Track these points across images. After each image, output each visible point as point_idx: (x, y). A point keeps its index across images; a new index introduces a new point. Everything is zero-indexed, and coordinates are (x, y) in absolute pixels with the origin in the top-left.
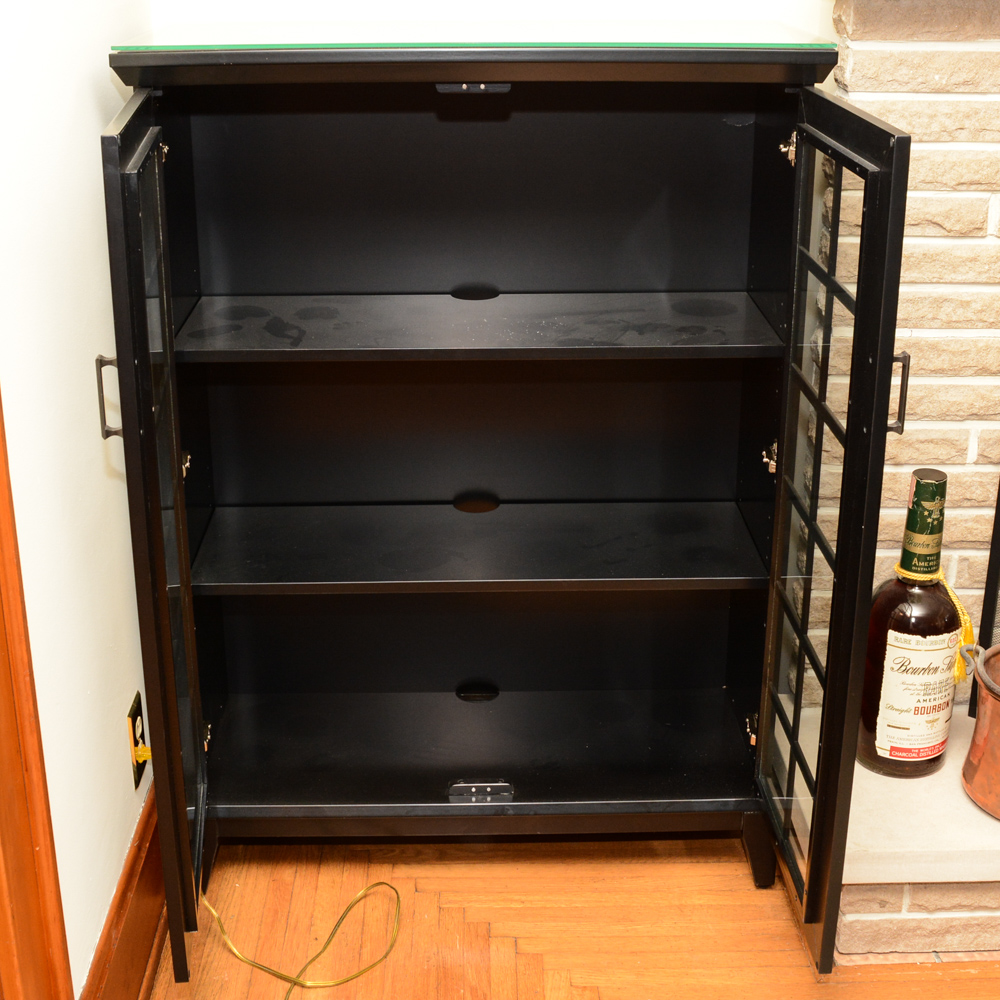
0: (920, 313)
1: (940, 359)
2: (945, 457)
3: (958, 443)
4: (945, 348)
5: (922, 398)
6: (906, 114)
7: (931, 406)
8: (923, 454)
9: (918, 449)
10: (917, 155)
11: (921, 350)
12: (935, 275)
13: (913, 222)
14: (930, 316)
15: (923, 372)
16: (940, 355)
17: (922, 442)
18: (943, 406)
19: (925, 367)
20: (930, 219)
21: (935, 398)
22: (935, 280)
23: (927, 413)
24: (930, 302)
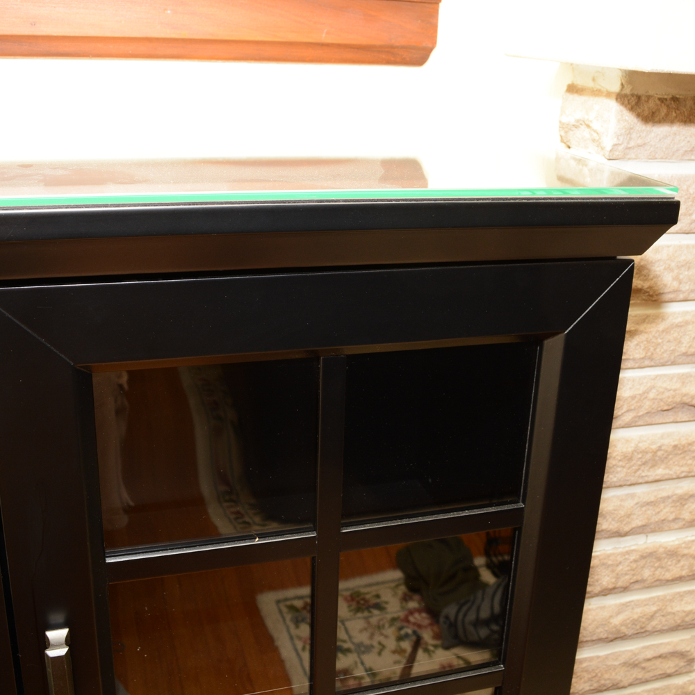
0: (662, 516)
1: (679, 565)
2: (673, 670)
3: (689, 653)
4: (686, 551)
5: (656, 612)
6: (673, 264)
7: (663, 619)
8: (649, 671)
9: (644, 668)
10: (680, 320)
11: (659, 559)
12: (683, 469)
13: (666, 408)
14: (671, 517)
15: (658, 583)
16: (679, 561)
17: (649, 660)
18: (677, 618)
19: (661, 577)
20: (687, 401)
21: (669, 610)
22: (683, 475)
23: (659, 627)
24: (673, 501)
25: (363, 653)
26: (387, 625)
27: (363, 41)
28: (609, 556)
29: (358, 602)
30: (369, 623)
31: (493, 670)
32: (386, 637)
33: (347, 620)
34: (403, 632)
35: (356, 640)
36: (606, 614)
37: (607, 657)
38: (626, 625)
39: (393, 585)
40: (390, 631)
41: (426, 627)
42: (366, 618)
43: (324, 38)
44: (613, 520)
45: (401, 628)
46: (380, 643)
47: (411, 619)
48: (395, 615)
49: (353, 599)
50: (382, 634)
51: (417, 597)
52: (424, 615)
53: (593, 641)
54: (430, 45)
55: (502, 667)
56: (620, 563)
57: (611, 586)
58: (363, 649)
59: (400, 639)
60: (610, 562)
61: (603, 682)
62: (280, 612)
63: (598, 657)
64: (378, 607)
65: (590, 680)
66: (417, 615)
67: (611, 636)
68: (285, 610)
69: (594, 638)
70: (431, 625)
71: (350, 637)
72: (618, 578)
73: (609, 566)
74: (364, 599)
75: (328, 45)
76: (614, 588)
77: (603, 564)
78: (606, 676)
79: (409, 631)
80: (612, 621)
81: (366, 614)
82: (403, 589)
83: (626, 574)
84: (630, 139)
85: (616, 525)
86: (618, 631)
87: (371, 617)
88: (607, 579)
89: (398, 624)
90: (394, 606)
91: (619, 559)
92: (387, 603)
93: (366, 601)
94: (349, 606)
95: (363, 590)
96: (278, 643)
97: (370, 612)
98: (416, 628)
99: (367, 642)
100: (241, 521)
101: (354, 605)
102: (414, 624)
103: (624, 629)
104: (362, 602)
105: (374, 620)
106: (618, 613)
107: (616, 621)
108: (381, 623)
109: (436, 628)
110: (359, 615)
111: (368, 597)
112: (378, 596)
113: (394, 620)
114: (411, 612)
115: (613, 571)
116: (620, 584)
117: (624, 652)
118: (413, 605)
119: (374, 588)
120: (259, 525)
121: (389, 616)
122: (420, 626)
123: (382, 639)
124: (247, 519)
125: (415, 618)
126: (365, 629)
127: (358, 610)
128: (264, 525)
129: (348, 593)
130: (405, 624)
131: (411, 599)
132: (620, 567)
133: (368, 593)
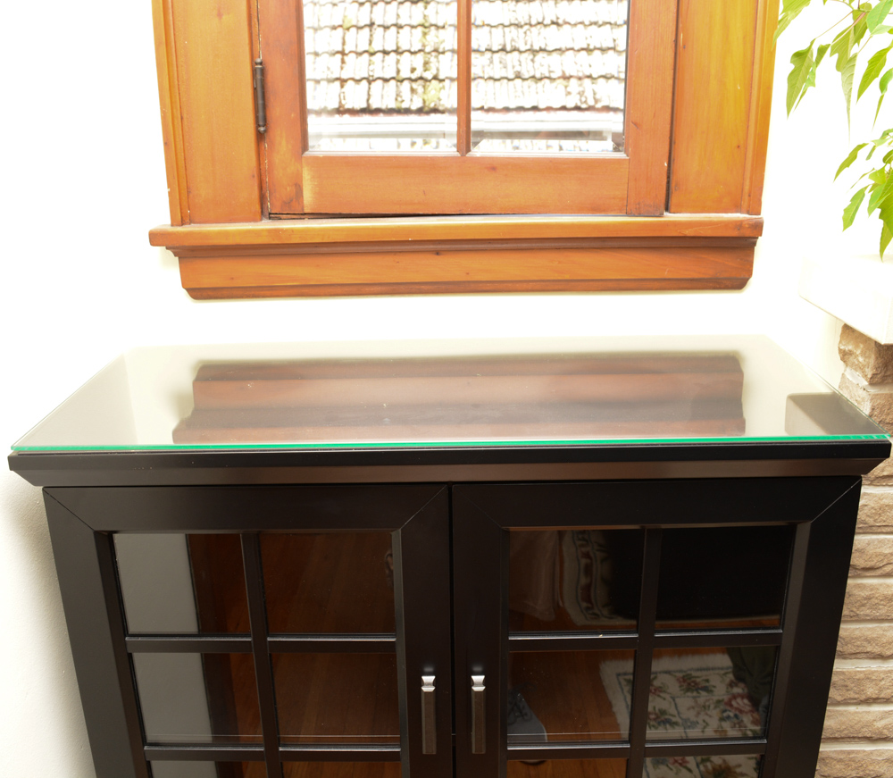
25: (689, 727)
26: (712, 707)
27: (696, 276)
28: (873, 672)
29: (689, 684)
30: (696, 702)
31: (759, 742)
32: (710, 716)
33: (678, 697)
34: (725, 715)
35: (684, 716)
36: (870, 718)
37: (872, 752)
38: (888, 729)
39: (722, 672)
40: (715, 713)
41: (747, 713)
42: (694, 698)
43: (666, 275)
44: (877, 645)
45: (724, 711)
46: (704, 721)
47: (734, 703)
48: (720, 698)
49: (684, 681)
50: (707, 714)
51: (742, 685)
52: (746, 701)
53: (859, 738)
54: (747, 277)
55: (765, 741)
56: (883, 679)
57: (874, 696)
58: (689, 724)
59: (722, 719)
60: (874, 678)
61: (867, 772)
62: (620, 683)
63: (864, 751)
64: (706, 689)
65: (856, 768)
66: (739, 700)
67: (875, 736)
68: (624, 683)
69: (860, 735)
70: (751, 711)
71: (679, 713)
72: (880, 690)
73: (873, 680)
74: (694, 682)
75: (669, 280)
76: (877, 699)
77: (868, 678)
78: (871, 768)
79: (731, 714)
80: (875, 724)
81: (695, 694)
82: (731, 677)
83: (888, 688)
84: (887, 370)
85: (879, 649)
86: (881, 733)
87: (699, 697)
88: (871, 690)
89: (722, 707)
90: (721, 691)
91: (882, 676)
92: (714, 687)
93: (696, 684)
94: (680, 686)
95: (694, 674)
96: (615, 709)
97: (698, 693)
98: (737, 713)
99: (693, 719)
100: (591, 612)
101: (685, 685)
102: (737, 709)
103: (885, 731)
104: (693, 684)
105: (701, 700)
106: (882, 719)
107: (879, 724)
108: (707, 704)
109: (756, 715)
110: (689, 694)
111: (698, 680)
112: (707, 681)
113: (719, 702)
114: (734, 697)
115: (876, 685)
116: (882, 695)
117: (887, 750)
118: (737, 690)
119: (704, 673)
120: (606, 617)
121: (715, 698)
122: (741, 711)
123: (707, 718)
124: (596, 611)
125: (738, 703)
126: (693, 708)
127: (688, 690)
128: (611, 618)
129: (681, 675)
130: (729, 708)
131: (736, 685)
132: (883, 682)
133: (698, 677)
